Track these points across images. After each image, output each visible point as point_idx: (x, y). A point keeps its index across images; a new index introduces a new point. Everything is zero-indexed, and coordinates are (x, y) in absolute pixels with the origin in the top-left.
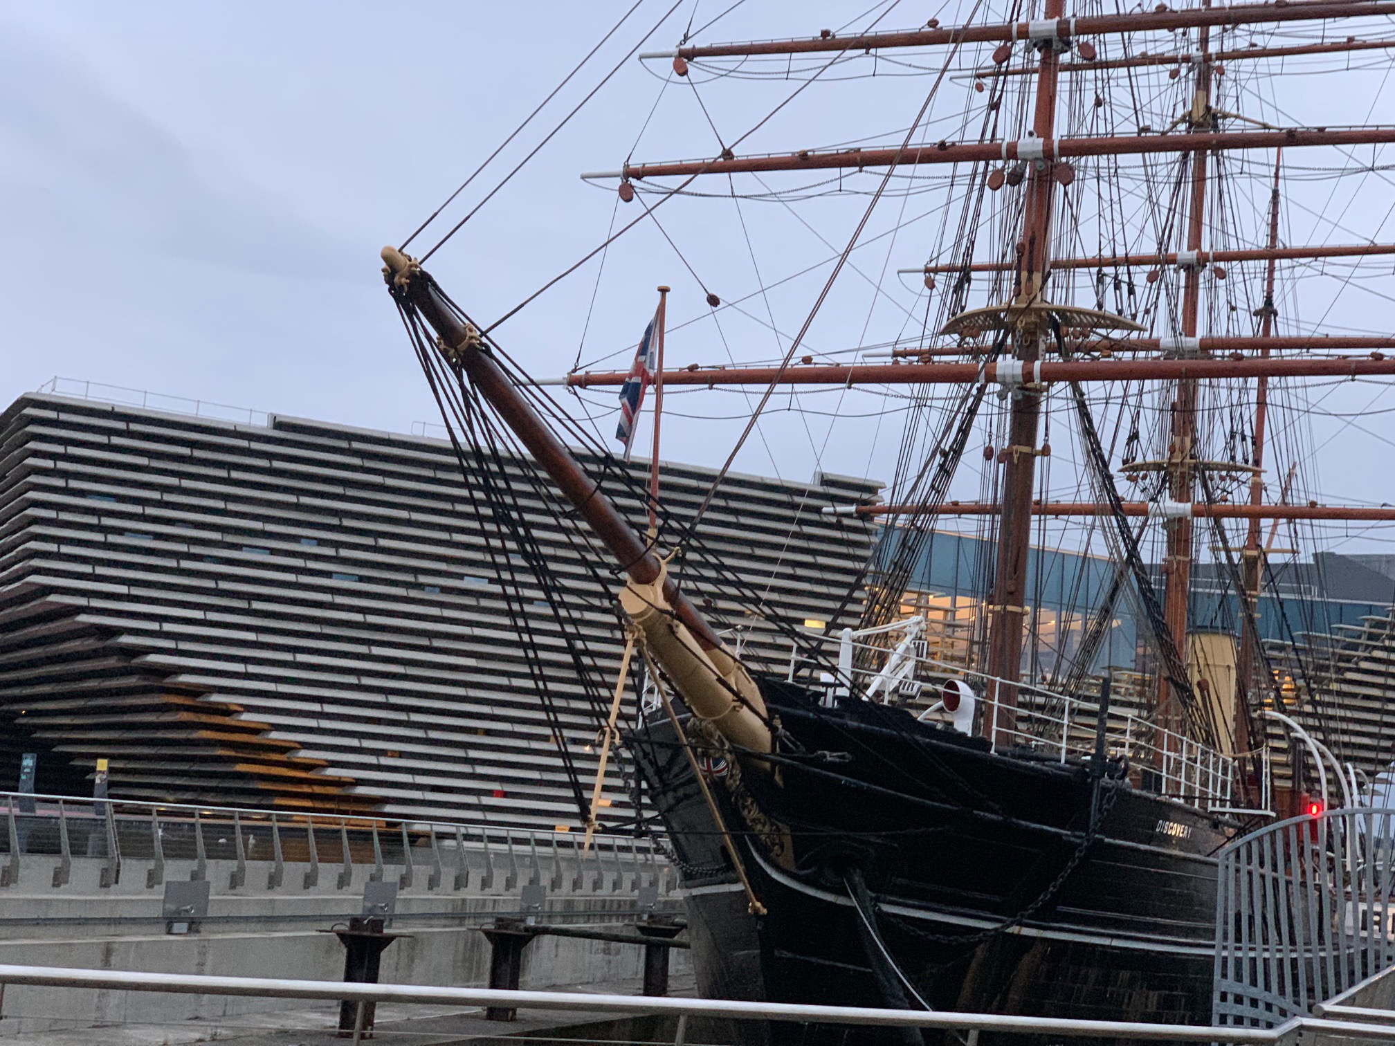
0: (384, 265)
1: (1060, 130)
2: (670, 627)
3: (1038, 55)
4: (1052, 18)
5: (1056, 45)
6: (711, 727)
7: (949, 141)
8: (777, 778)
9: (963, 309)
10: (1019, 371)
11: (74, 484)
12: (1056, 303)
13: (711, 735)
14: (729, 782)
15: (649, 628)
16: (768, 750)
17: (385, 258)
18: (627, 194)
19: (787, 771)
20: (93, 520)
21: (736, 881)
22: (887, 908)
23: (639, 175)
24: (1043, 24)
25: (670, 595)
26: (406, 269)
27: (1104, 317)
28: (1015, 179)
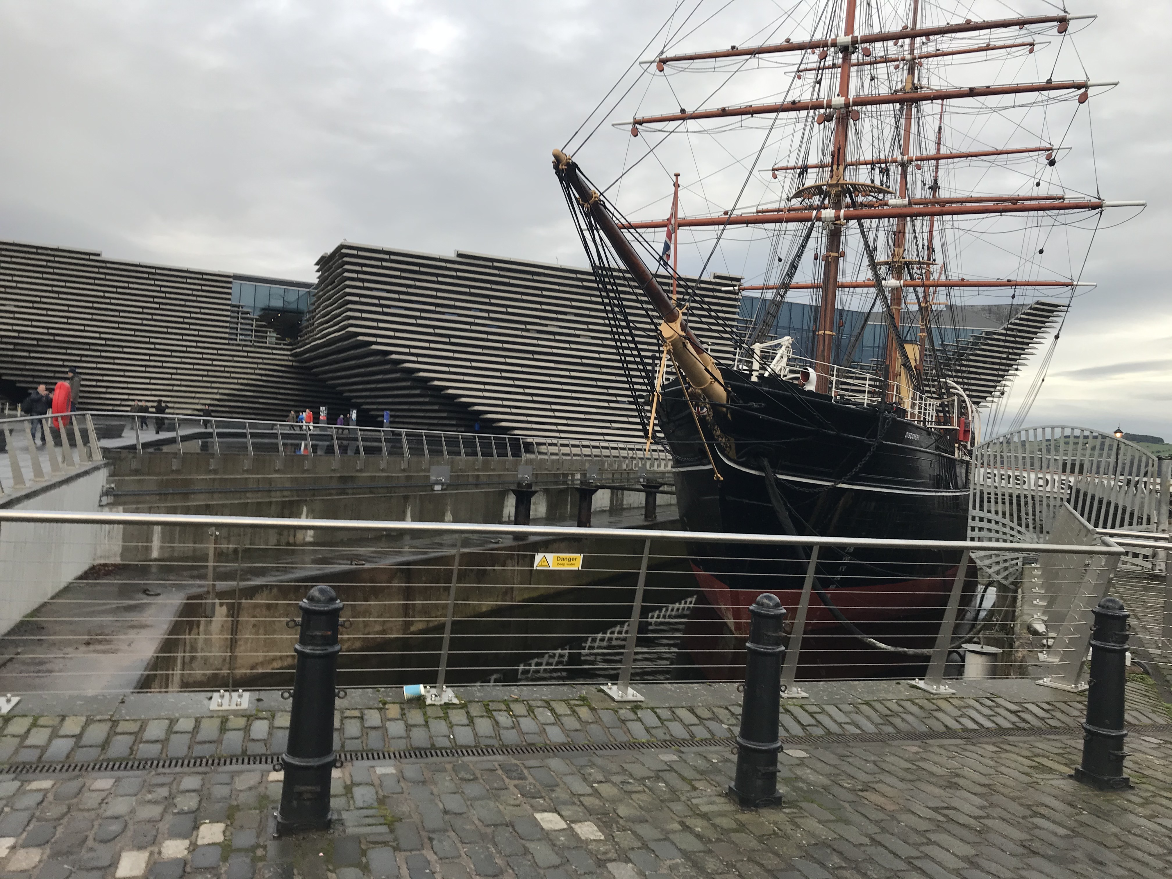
0: (553, 159)
1: (852, 93)
2: (684, 343)
3: (841, 55)
4: (848, 35)
5: (851, 49)
6: (700, 391)
7: (797, 100)
8: (729, 416)
9: (803, 185)
10: (833, 215)
11: (366, 285)
12: (851, 182)
13: (700, 395)
14: (708, 418)
15: (674, 343)
16: (725, 402)
17: (555, 156)
18: (635, 133)
19: (733, 412)
20: (376, 301)
21: (709, 463)
22: (779, 476)
23: (640, 123)
24: (843, 39)
25: (683, 328)
26: (565, 161)
27: (874, 187)
28: (828, 119)
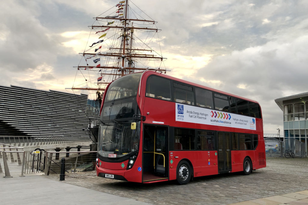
18: (79, 69)
23: (80, 67)
